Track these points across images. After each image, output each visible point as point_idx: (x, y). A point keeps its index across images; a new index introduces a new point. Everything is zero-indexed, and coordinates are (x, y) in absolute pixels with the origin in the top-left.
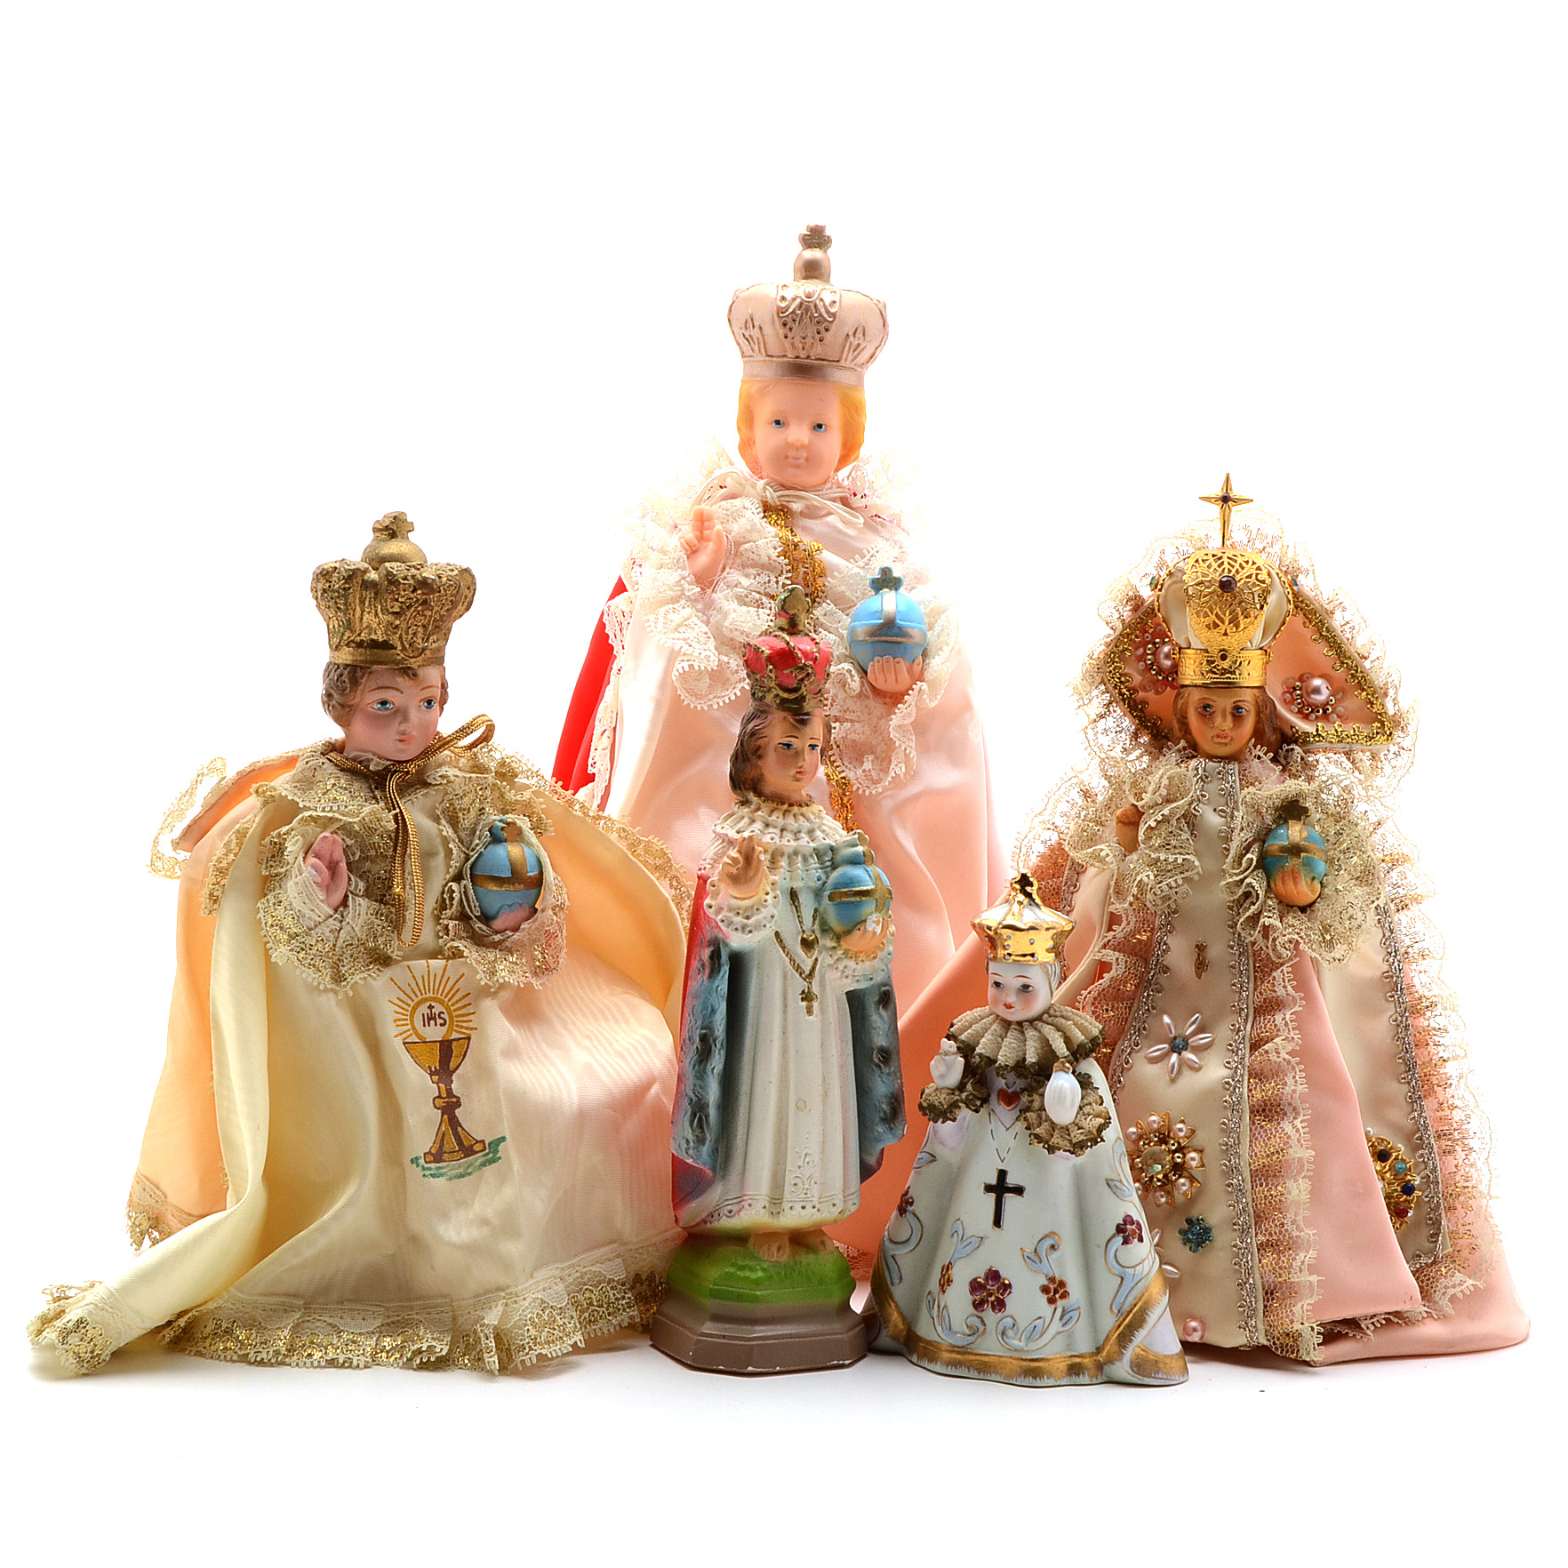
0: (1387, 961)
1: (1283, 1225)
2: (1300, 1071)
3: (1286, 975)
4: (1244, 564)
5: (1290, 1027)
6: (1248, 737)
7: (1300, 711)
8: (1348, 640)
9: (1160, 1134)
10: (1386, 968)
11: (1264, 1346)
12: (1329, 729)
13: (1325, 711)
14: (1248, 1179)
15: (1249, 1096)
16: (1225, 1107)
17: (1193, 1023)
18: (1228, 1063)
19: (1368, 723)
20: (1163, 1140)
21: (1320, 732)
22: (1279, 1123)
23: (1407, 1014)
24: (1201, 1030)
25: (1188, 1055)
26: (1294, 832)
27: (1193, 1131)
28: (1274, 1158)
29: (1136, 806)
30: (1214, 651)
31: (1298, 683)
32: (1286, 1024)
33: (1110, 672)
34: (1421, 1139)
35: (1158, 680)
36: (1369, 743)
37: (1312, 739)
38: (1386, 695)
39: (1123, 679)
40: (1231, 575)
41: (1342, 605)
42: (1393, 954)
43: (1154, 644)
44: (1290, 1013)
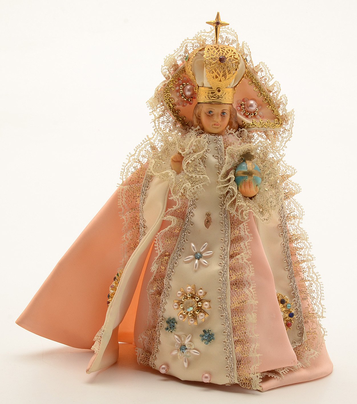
0: (281, 220)
1: (245, 333)
2: (252, 267)
3: (245, 227)
4: (228, 51)
5: (248, 248)
6: (226, 125)
7: (244, 114)
8: (263, 84)
9: (192, 294)
10: (280, 223)
11: (236, 384)
12: (257, 122)
13: (254, 114)
14: (230, 313)
15: (230, 278)
16: (220, 283)
17: (204, 247)
18: (220, 264)
19: (272, 119)
20: (193, 297)
21: (254, 123)
22: (243, 289)
23: (288, 242)
24: (208, 249)
25: (203, 260)
26: (249, 166)
27: (206, 293)
28: (242, 304)
29: (181, 154)
30: (214, 88)
31: (243, 103)
32: (246, 247)
33: (165, 97)
34: (294, 294)
35: (184, 100)
36: (273, 128)
37: (251, 126)
38: (279, 107)
39: (171, 100)
40: (223, 55)
41: (262, 69)
42: (283, 217)
43: (183, 85)
44: (247, 242)
